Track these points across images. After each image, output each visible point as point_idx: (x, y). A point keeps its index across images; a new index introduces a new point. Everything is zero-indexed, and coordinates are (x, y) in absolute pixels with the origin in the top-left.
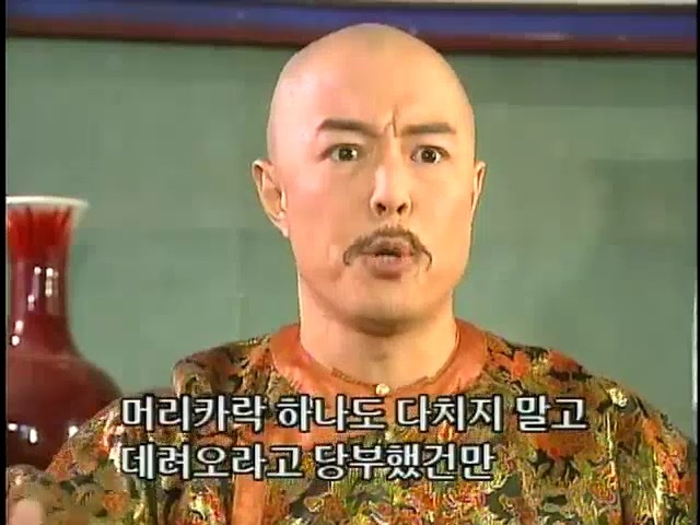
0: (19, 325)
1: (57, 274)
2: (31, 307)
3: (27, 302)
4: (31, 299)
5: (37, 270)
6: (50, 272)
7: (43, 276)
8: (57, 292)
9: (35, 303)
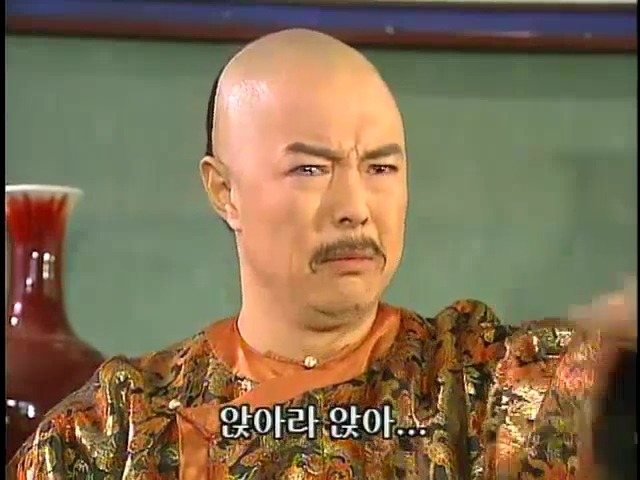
0: (18, 307)
1: (53, 258)
2: (29, 289)
3: (25, 286)
4: (29, 282)
5: (35, 255)
6: (47, 257)
7: (40, 260)
8: (53, 275)
9: (32, 285)
